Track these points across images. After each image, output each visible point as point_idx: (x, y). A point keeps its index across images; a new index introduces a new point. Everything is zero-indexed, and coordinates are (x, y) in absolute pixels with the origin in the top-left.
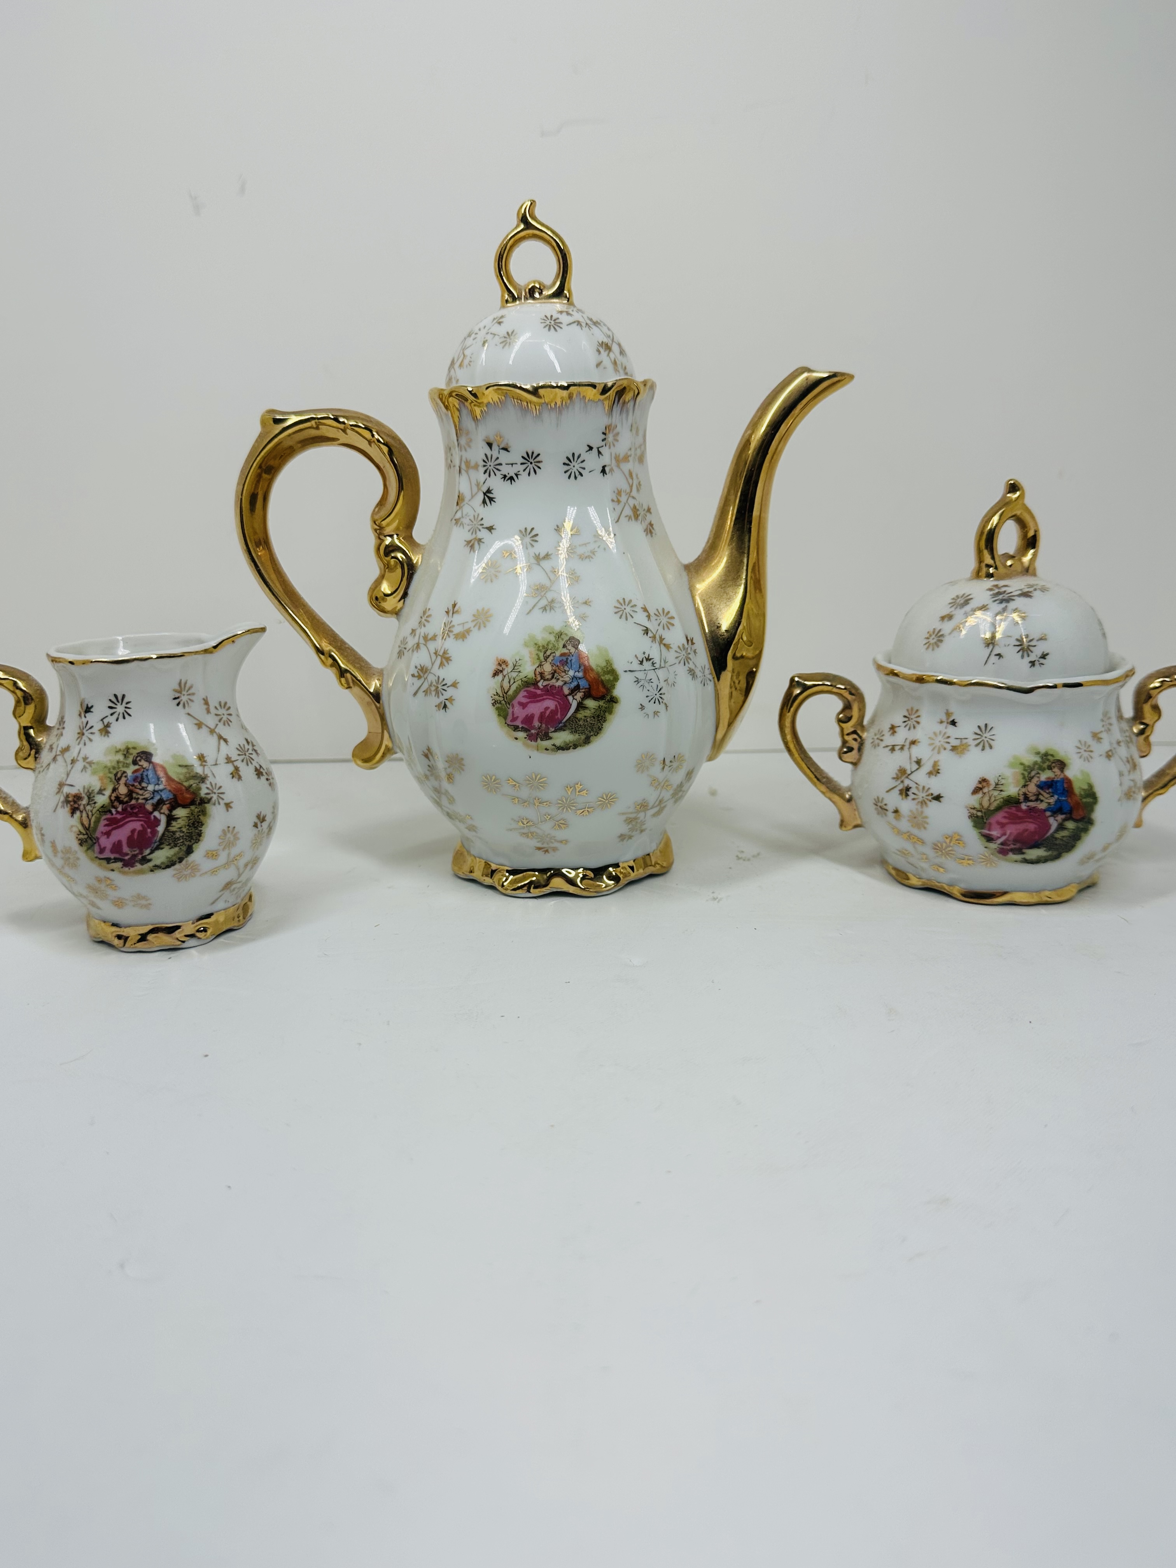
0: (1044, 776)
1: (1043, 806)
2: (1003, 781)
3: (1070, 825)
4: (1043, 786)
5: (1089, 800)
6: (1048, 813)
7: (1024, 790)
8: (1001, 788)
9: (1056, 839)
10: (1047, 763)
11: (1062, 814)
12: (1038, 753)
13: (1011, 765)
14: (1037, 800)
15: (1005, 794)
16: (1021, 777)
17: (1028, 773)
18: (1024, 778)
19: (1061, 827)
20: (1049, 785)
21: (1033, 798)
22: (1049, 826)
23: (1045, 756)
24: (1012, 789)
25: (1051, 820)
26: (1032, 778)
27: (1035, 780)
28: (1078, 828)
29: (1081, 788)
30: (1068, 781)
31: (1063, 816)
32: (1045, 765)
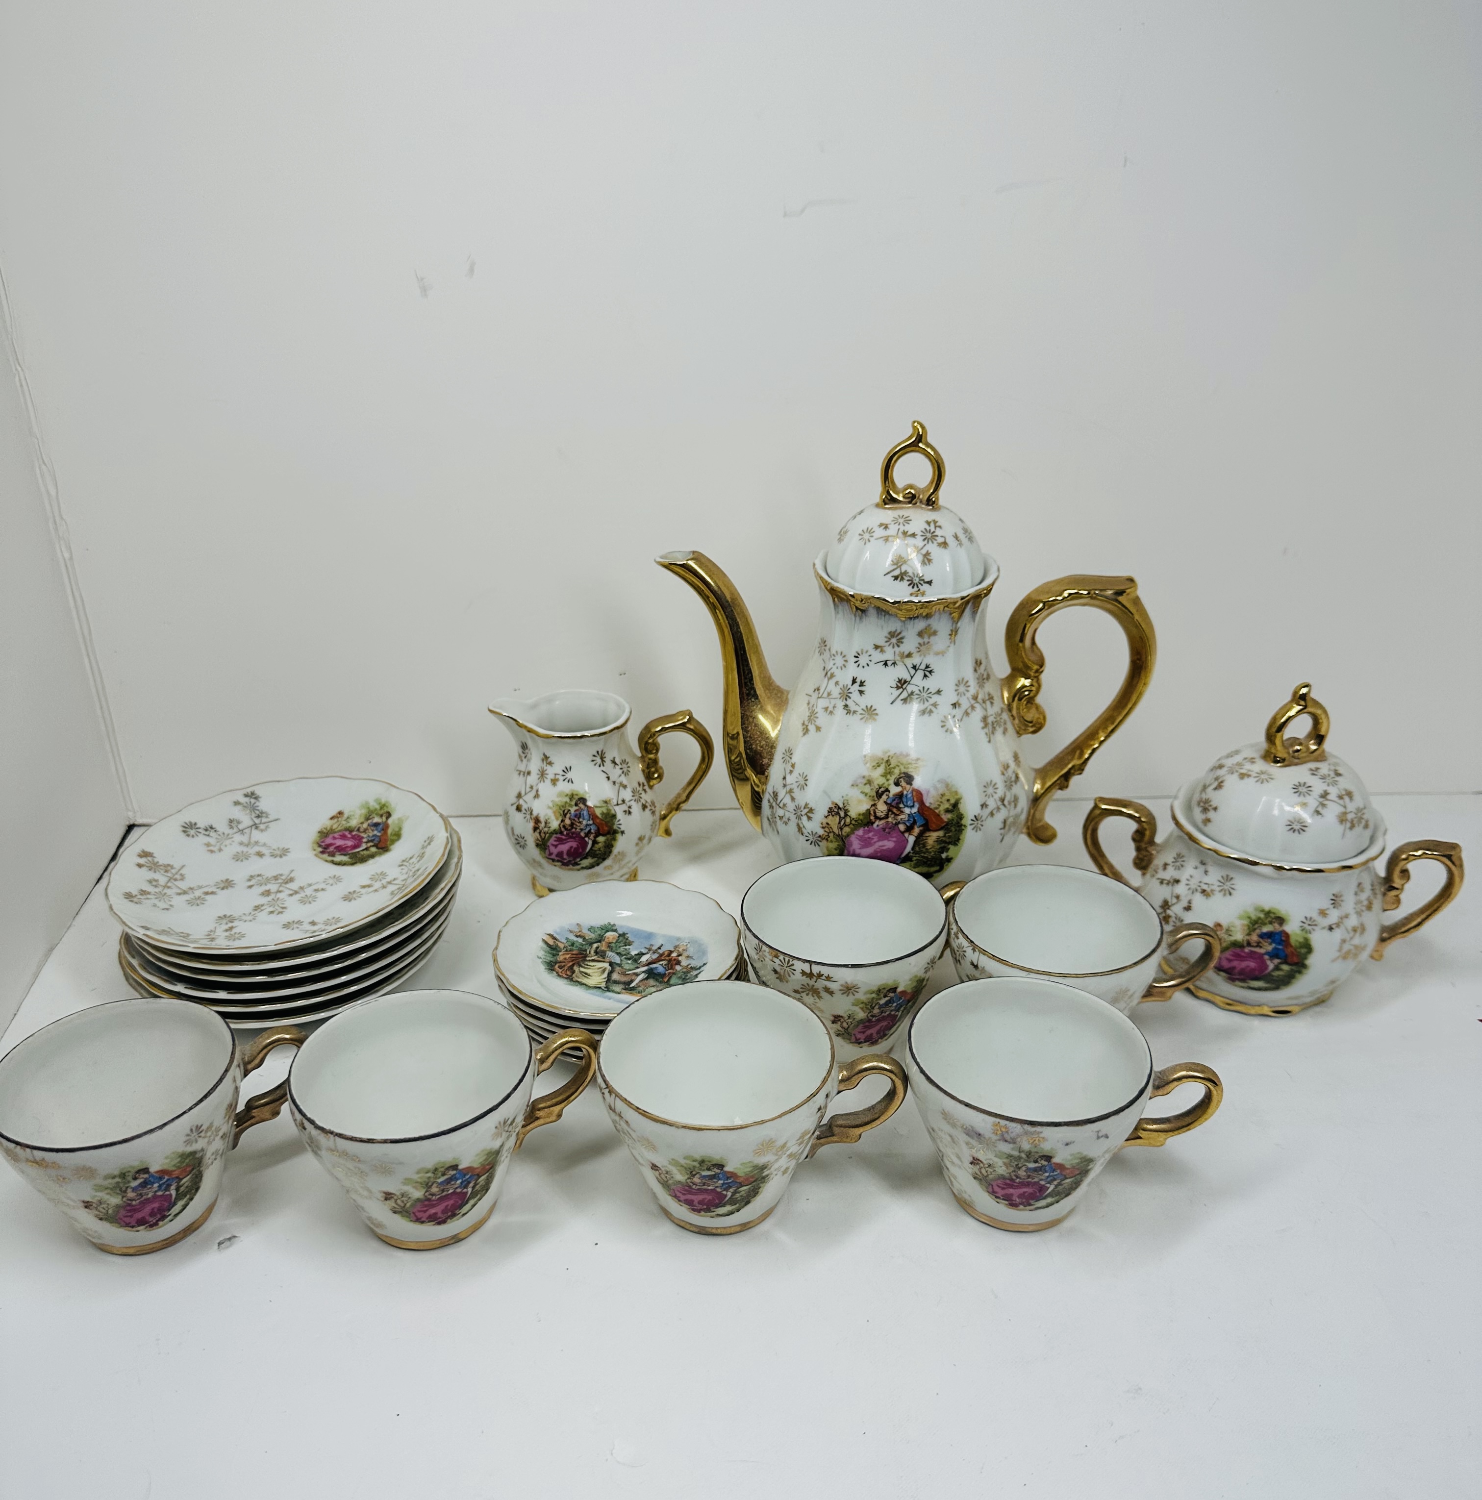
0: (1266, 929)
1: (1262, 951)
2: (1232, 929)
3: (1285, 967)
4: (1262, 936)
5: (1303, 951)
6: (1266, 957)
7: (1248, 938)
8: (1230, 933)
9: (1273, 976)
10: (1269, 919)
11: (1278, 958)
12: (1263, 911)
13: (1241, 918)
14: (1257, 946)
15: (1232, 939)
16: (1246, 928)
17: (1254, 924)
18: (1249, 928)
19: (1277, 968)
20: (1270, 936)
21: (1255, 944)
22: (1267, 967)
23: (1268, 913)
24: (1239, 936)
25: (1268, 962)
26: (1255, 929)
27: (1258, 931)
28: (1292, 970)
29: (1297, 941)
30: (1287, 935)
31: (1279, 961)
32: (1267, 921)
